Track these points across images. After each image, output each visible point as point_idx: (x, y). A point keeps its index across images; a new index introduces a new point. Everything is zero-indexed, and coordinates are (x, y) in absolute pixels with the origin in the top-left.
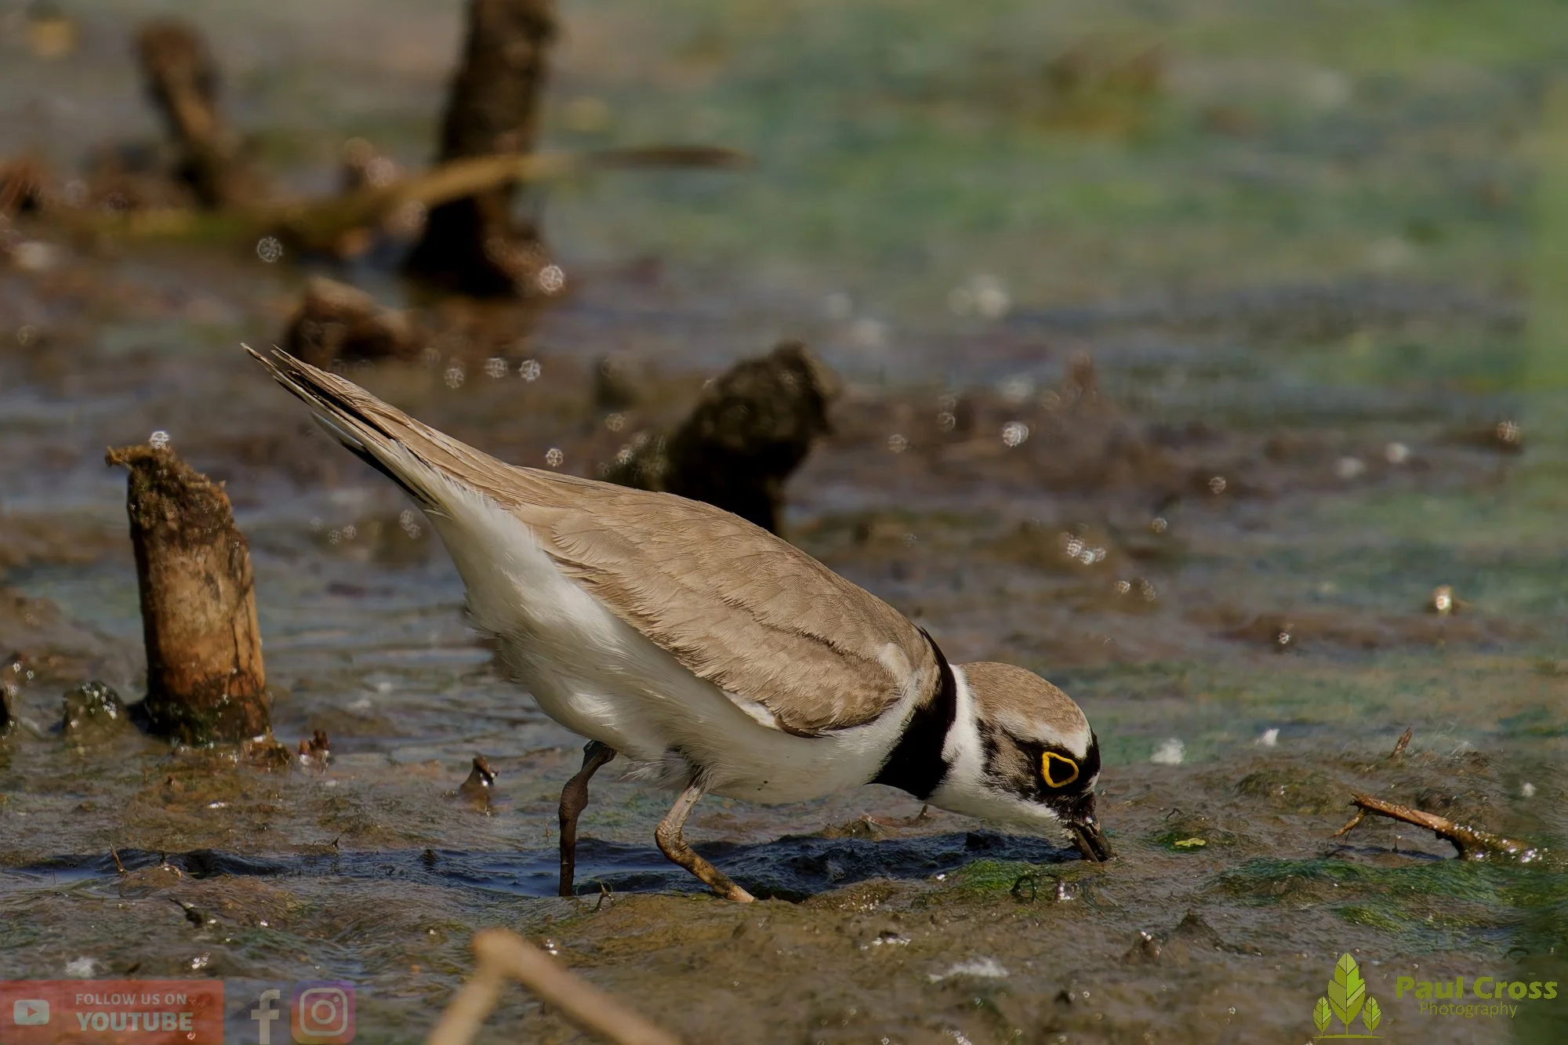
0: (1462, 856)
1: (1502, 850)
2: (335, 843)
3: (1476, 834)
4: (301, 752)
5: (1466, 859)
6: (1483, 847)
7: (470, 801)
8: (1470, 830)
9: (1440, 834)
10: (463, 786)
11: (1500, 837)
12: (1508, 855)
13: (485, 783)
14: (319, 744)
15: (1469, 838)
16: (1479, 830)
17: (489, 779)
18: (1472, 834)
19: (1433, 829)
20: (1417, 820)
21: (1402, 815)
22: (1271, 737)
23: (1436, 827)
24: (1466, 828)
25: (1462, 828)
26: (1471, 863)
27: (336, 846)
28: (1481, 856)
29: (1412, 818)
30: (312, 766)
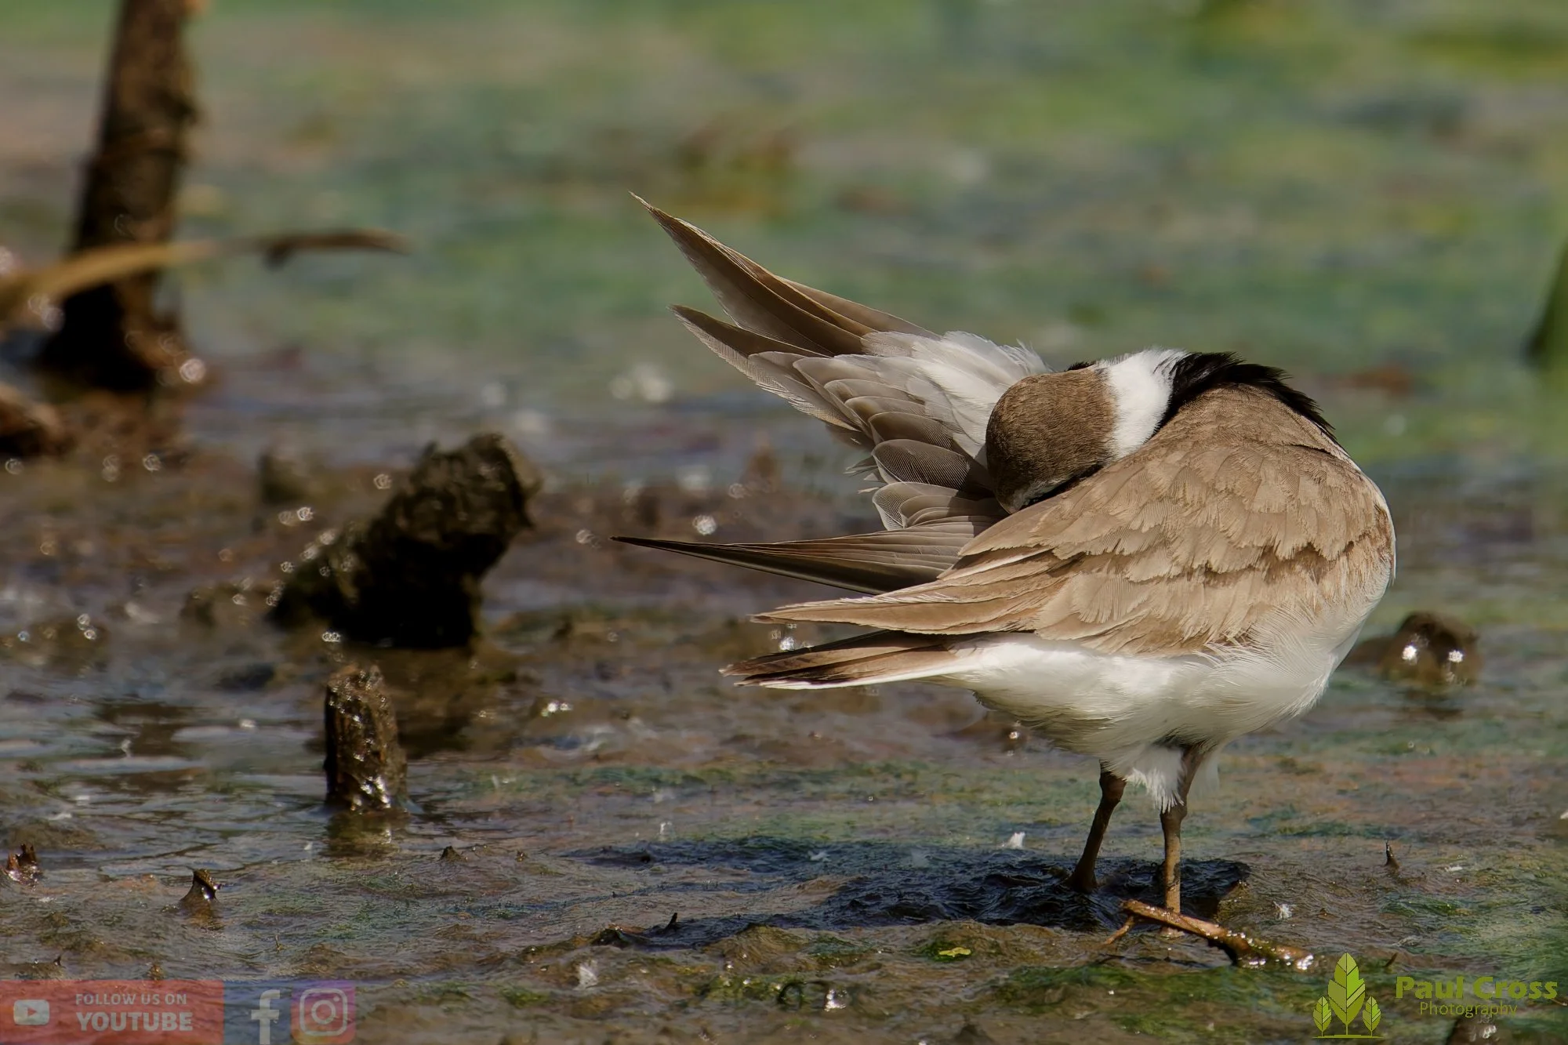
0: (1235, 963)
1: (1277, 957)
2: (58, 960)
3: (1250, 941)
4: (9, 868)
5: (1240, 967)
6: (1258, 956)
7: (193, 915)
8: (1243, 936)
9: (1211, 942)
10: (184, 899)
11: (1275, 943)
12: (1283, 962)
13: (206, 897)
14: (26, 858)
15: (1243, 944)
16: (1254, 938)
17: (212, 893)
18: (1245, 941)
19: (1205, 937)
20: (1189, 928)
21: (1173, 922)
22: (1017, 840)
23: (1208, 934)
24: (1239, 935)
25: (1235, 935)
26: (1247, 969)
27: (59, 964)
28: (1256, 963)
29: (1184, 926)
30: (22, 881)
